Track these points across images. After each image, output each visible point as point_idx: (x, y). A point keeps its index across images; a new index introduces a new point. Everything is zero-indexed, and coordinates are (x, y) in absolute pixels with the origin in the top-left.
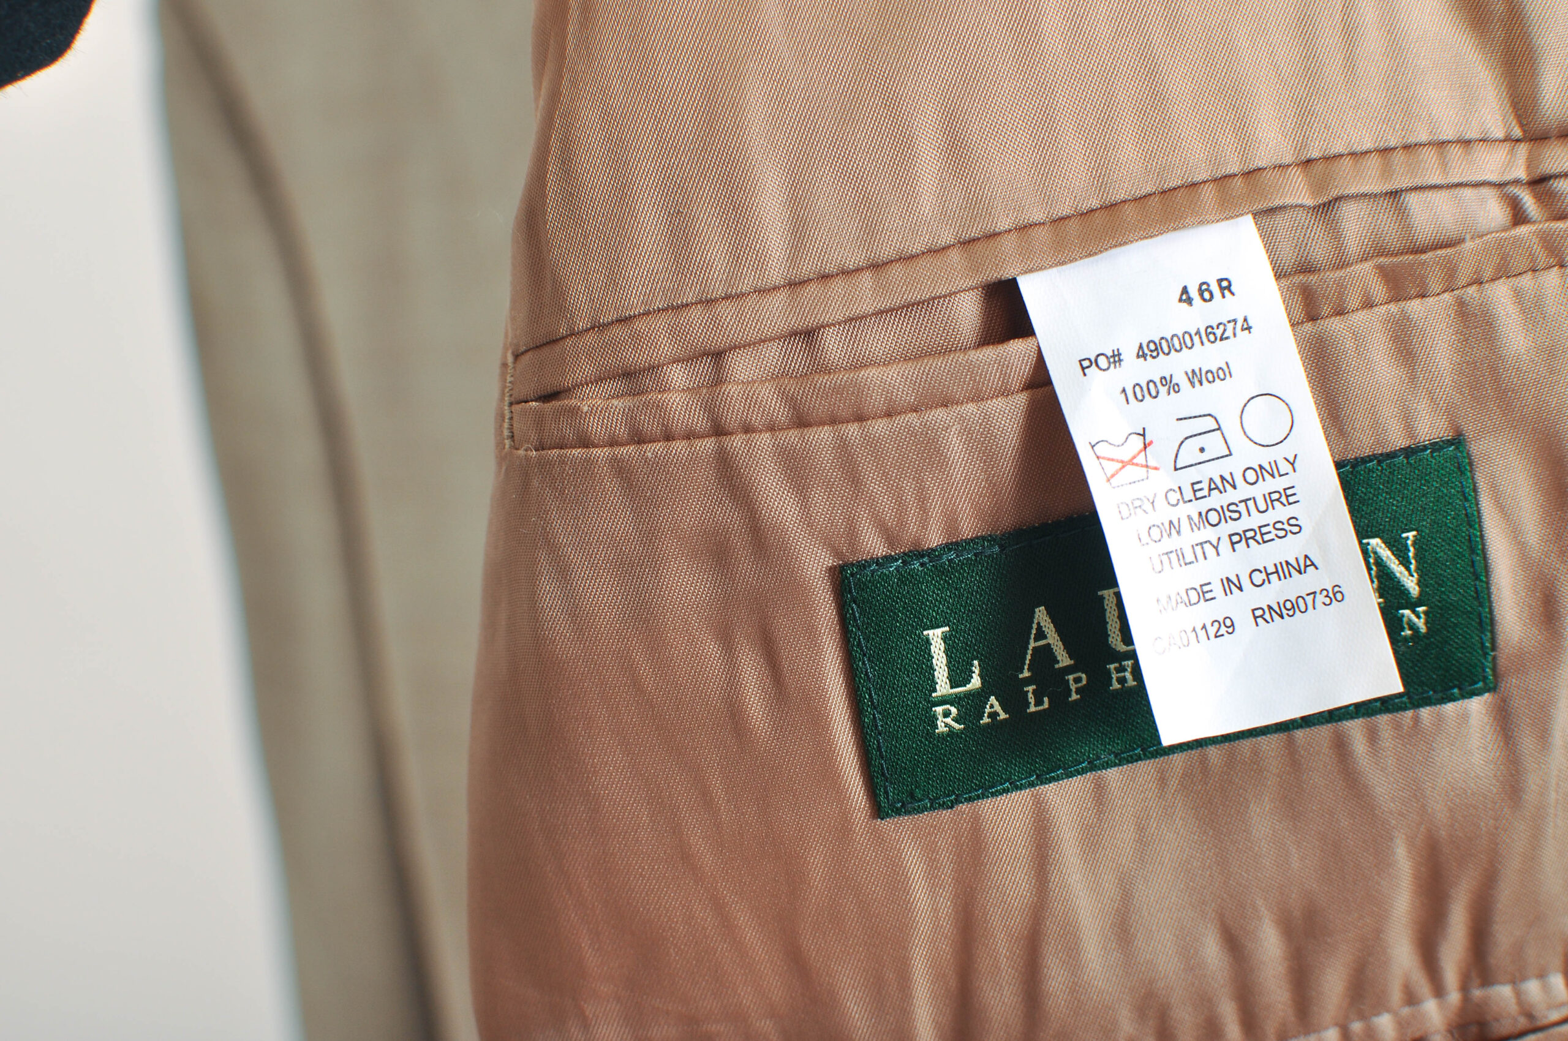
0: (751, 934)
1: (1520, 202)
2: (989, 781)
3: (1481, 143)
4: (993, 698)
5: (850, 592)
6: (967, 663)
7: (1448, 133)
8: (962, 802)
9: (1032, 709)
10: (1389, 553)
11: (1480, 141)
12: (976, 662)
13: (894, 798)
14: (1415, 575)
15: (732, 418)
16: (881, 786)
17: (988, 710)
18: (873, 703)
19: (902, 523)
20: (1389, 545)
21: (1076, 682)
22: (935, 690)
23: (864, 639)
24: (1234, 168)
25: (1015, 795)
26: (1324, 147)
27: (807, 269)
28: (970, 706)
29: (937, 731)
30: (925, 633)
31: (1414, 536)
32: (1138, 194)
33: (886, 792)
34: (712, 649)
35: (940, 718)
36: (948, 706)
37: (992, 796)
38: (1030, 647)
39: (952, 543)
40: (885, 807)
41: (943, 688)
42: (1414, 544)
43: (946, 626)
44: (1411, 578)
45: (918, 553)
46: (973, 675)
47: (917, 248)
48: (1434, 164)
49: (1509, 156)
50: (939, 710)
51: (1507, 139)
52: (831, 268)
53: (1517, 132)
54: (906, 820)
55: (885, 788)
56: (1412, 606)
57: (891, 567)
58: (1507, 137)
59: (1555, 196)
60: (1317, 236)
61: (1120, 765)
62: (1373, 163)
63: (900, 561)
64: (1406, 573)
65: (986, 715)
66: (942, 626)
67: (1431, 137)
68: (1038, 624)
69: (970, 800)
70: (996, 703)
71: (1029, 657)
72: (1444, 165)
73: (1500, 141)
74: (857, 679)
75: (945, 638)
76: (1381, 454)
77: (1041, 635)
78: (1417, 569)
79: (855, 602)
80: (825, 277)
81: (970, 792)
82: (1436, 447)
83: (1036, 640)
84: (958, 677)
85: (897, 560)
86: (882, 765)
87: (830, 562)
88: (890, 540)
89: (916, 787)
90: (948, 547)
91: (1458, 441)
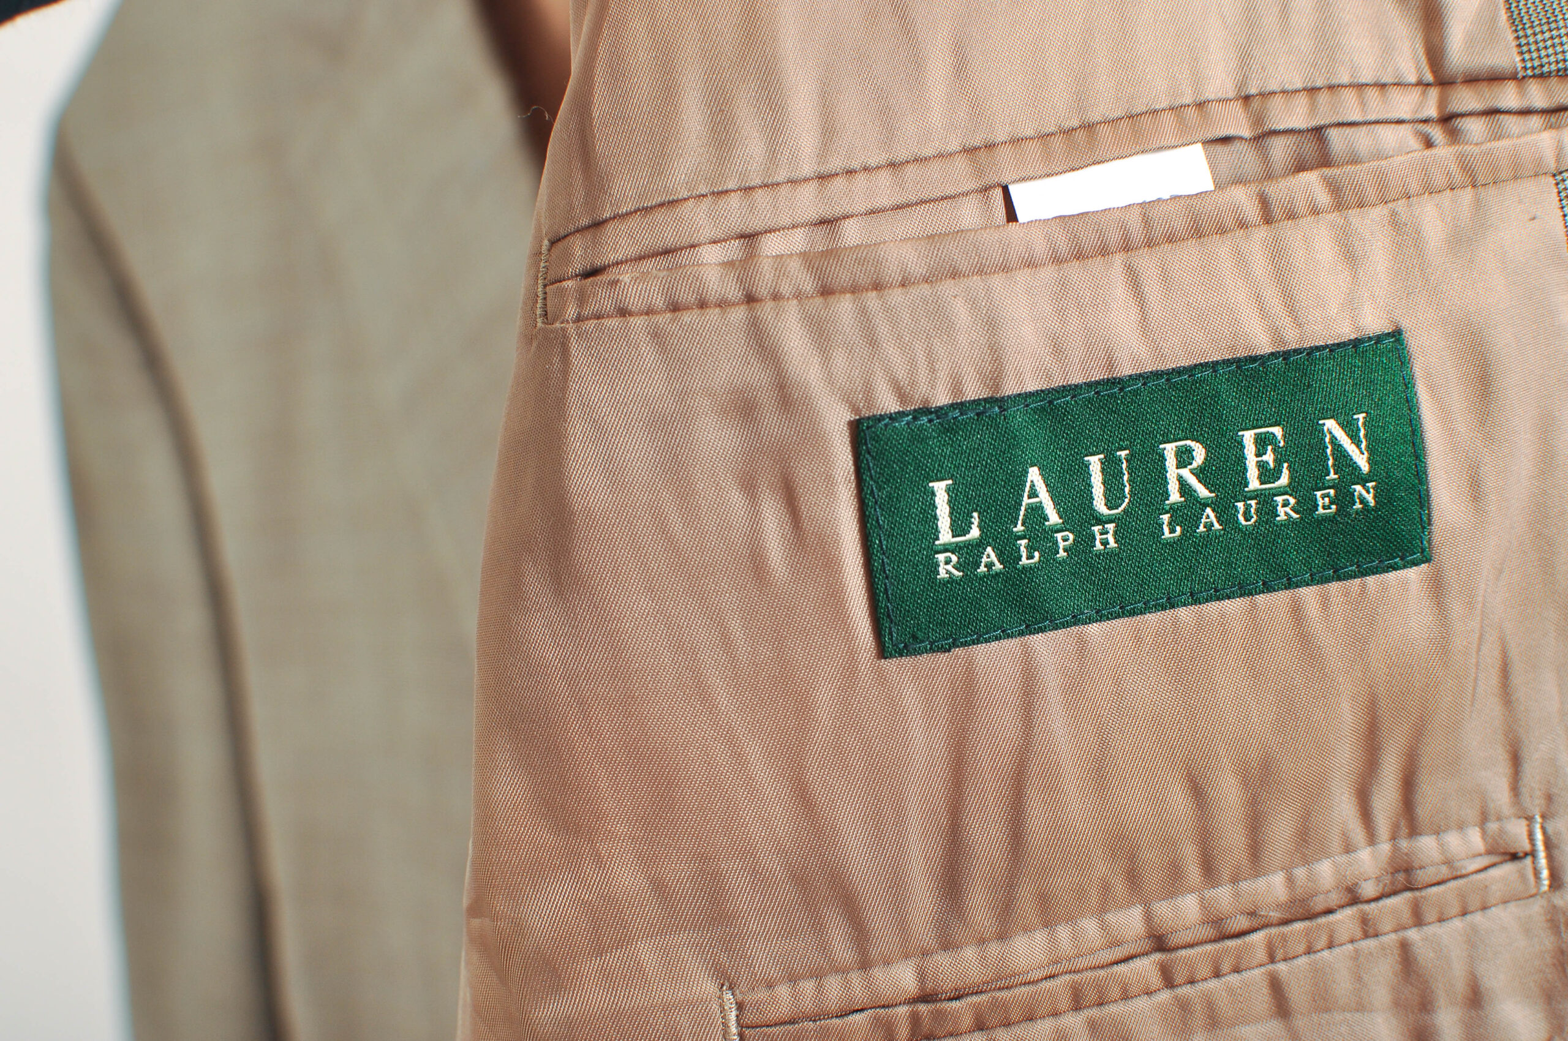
0: (761, 770)
1: (1431, 138)
2: (984, 628)
3: (1395, 87)
4: (989, 550)
5: (866, 444)
6: (967, 516)
7: (1366, 77)
8: (958, 647)
9: (1024, 561)
10: (1343, 433)
11: (1395, 85)
12: (975, 515)
13: (897, 639)
14: (1366, 453)
15: (763, 289)
16: (886, 627)
17: (984, 560)
18: (882, 549)
19: (913, 383)
20: (1342, 426)
21: (1064, 540)
22: (937, 539)
23: (876, 488)
24: (1187, 99)
25: (1006, 643)
26: (1261, 85)
27: (835, 164)
28: (969, 554)
29: (938, 577)
30: (931, 484)
31: (1364, 418)
32: (1111, 117)
33: (891, 633)
34: (736, 498)
35: (942, 565)
36: (949, 554)
37: (986, 642)
38: (1024, 504)
39: (957, 403)
40: (889, 647)
41: (945, 536)
42: (1364, 424)
43: (949, 479)
44: (1361, 456)
45: (925, 411)
46: (972, 526)
47: (929, 152)
48: (1354, 103)
49: (1421, 98)
50: (941, 557)
51: (1419, 83)
52: (855, 164)
53: (1429, 77)
54: (906, 661)
55: (890, 628)
56: (1363, 481)
57: (903, 421)
58: (1418, 82)
59: (1462, 132)
60: (1249, 160)
61: (1100, 621)
62: (1302, 100)
63: (911, 417)
64: (1358, 452)
65: (983, 564)
66: (946, 479)
67: (1352, 80)
68: (1032, 481)
69: (965, 644)
70: (993, 555)
71: (1022, 513)
72: (1363, 104)
73: (1413, 85)
74: (868, 525)
75: (948, 490)
76: (1333, 345)
77: (1033, 494)
78: (1368, 447)
79: (869, 453)
80: (850, 172)
81: (966, 637)
82: (1379, 339)
83: (1029, 497)
84: (959, 528)
85: (908, 415)
86: (888, 608)
87: (850, 416)
88: (902, 395)
89: (918, 630)
90: (953, 406)
91: (1397, 334)
